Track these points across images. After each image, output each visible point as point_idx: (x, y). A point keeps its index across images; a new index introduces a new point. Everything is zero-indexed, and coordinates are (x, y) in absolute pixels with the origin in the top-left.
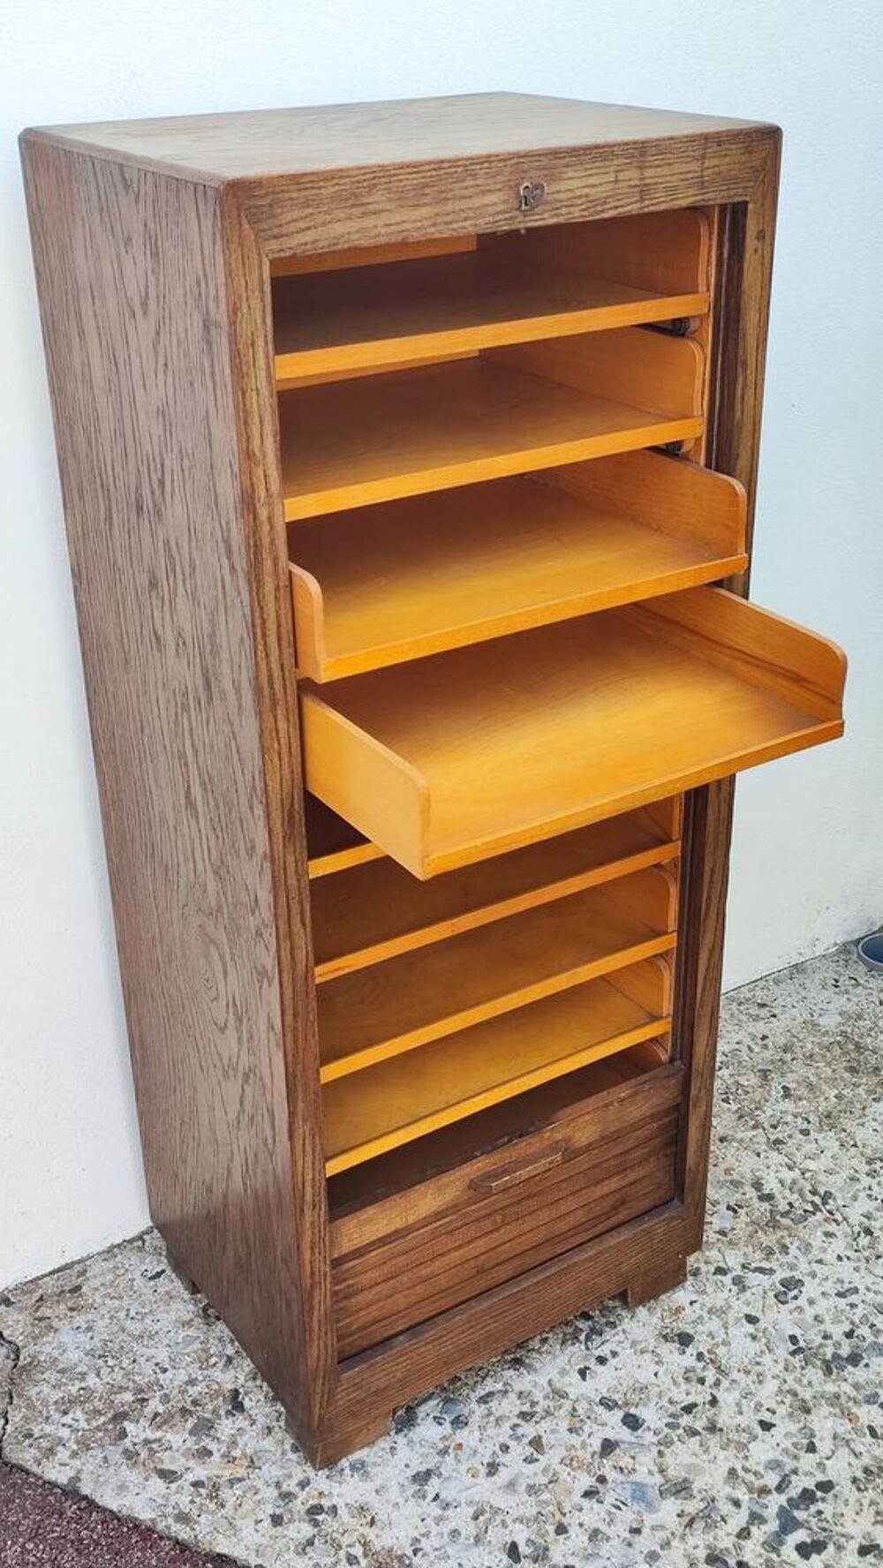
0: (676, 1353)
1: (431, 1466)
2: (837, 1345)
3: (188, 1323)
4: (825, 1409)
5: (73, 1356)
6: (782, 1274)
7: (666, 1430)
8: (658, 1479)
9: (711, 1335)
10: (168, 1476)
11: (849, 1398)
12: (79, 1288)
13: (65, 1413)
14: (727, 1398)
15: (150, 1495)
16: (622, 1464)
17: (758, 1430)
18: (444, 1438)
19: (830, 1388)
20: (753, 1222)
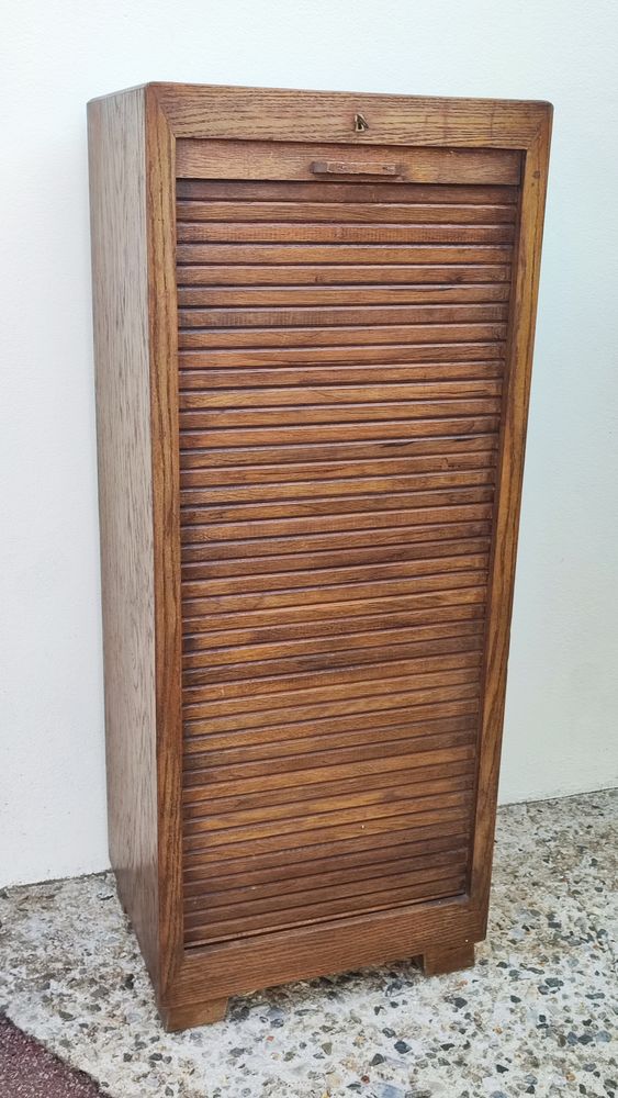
0: (451, 1011)
1: (247, 1046)
2: (575, 1028)
3: (117, 930)
4: (551, 1067)
5: (34, 935)
6: (548, 975)
7: (425, 1057)
8: (408, 1087)
9: (481, 1004)
10: (66, 1017)
11: (572, 1064)
12: (53, 896)
13: (15, 967)
14: (478, 1045)
15: (50, 1026)
16: (384, 1072)
17: (494, 1071)
18: (262, 1031)
19: (560, 1054)
20: (539, 939)
